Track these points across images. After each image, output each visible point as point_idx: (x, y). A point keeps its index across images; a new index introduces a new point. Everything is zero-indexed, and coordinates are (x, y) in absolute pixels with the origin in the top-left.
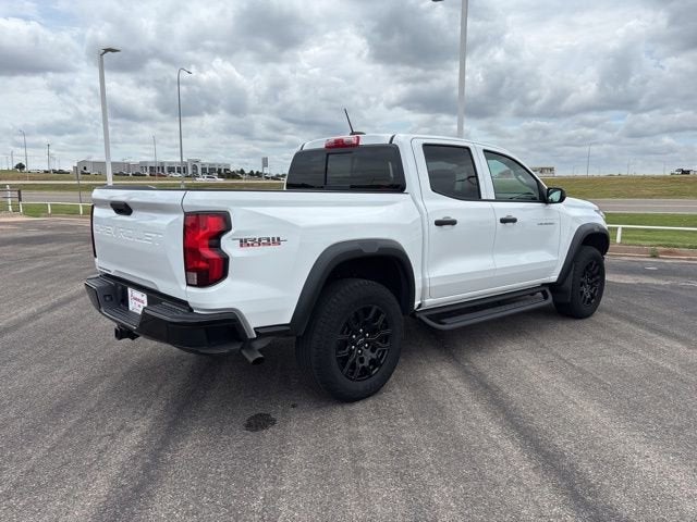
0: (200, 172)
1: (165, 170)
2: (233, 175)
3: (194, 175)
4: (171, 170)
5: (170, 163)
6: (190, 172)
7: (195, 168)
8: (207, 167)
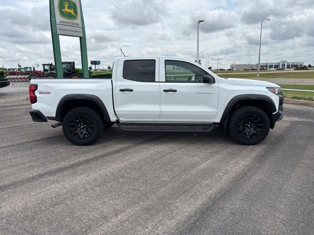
0: (286, 67)
1: (268, 67)
2: (305, 68)
3: (283, 69)
4: (271, 66)
5: (271, 63)
6: (281, 67)
7: (283, 65)
8: (290, 64)
